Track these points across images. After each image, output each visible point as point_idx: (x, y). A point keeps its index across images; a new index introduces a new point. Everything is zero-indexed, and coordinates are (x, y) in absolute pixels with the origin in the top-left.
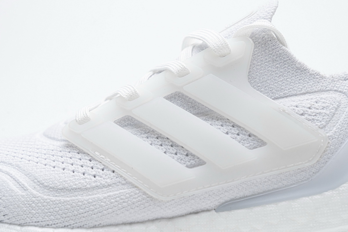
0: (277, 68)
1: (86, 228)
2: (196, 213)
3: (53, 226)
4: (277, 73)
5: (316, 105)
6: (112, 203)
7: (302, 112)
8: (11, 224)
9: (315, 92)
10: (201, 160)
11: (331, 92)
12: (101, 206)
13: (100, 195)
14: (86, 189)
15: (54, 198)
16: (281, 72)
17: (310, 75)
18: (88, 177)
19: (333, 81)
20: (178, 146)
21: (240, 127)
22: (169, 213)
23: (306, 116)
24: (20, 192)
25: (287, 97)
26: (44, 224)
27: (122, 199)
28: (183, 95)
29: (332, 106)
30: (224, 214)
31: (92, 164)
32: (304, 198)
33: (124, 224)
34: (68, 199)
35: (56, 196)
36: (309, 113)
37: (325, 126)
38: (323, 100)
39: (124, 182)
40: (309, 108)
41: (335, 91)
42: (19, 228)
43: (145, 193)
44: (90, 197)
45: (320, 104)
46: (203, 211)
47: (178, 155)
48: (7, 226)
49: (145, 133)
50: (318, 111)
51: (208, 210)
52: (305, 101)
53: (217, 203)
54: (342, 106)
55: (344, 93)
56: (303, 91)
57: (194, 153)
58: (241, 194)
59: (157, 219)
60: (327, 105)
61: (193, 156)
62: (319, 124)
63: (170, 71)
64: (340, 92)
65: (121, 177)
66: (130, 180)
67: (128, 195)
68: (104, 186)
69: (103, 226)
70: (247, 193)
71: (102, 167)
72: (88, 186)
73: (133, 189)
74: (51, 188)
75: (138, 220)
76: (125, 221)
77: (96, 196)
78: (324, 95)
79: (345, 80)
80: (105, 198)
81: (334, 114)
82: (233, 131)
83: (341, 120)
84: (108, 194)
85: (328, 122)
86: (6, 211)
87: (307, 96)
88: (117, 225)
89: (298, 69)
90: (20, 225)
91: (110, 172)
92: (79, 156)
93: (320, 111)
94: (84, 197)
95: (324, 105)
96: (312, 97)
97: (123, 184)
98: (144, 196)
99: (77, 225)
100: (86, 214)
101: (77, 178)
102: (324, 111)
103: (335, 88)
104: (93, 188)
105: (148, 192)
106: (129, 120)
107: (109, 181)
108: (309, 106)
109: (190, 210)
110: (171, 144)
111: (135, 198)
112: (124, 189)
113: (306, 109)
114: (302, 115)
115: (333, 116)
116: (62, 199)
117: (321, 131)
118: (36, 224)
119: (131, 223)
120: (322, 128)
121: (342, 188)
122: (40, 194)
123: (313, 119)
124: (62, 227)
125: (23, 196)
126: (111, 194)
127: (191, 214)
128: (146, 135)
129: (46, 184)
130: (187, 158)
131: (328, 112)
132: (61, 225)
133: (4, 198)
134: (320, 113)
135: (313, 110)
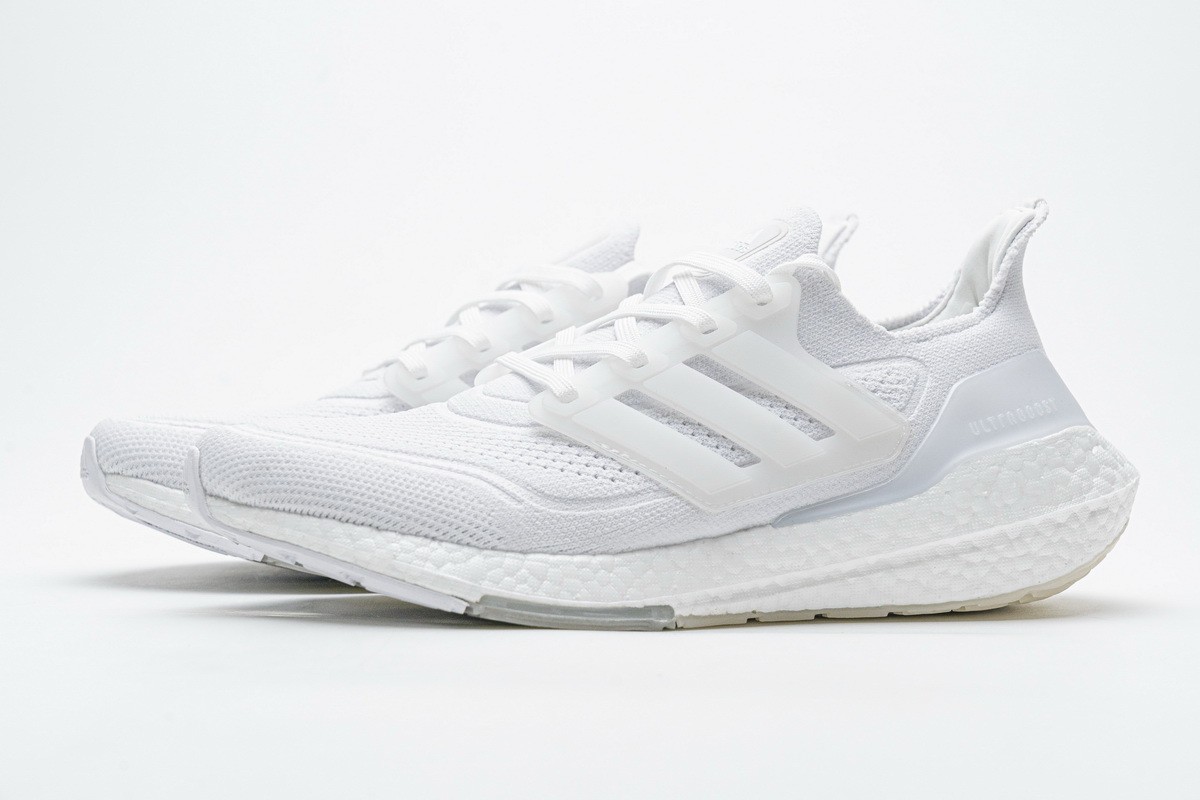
0: (831, 322)
1: (611, 554)
2: (746, 530)
3: (571, 552)
4: (831, 331)
5: (889, 378)
6: (646, 517)
7: (873, 388)
8: (507, 551)
9: (885, 359)
10: (752, 455)
11: (903, 359)
12: (633, 522)
13: (628, 507)
14: (608, 499)
15: (565, 513)
16: (836, 328)
17: (875, 333)
18: (604, 481)
20: (717, 436)
21: (796, 409)
22: (715, 530)
23: (880, 393)
24: (514, 505)
25: (846, 365)
26: (557, 549)
27: (659, 512)
28: (707, 360)
29: (909, 380)
30: (784, 531)
31: (601, 461)
32: (884, 507)
33: (659, 547)
34: (587, 513)
35: (567, 509)
36: (883, 389)
37: (904, 408)
38: (897, 371)
39: (656, 488)
40: (881, 382)
41: (908, 357)
42: (521, 556)
43: (688, 504)
44: (614, 510)
45: (893, 376)
46: (755, 527)
47: (722, 449)
48: (504, 554)
49: (663, 416)
50: (893, 387)
51: (761, 526)
52: (874, 372)
53: (774, 516)
54: (921, 379)
55: (921, 361)
56: (868, 357)
57: (742, 445)
58: (804, 503)
59: (698, 540)
60: (902, 377)
61: (742, 450)
62: (897, 404)
63: (687, 324)
64: (915, 359)
65: (651, 480)
66: (665, 484)
67: (665, 506)
68: (631, 495)
69: (633, 551)
70: (811, 501)
71: (619, 467)
72: (609, 494)
73: (672, 498)
74: (556, 497)
75: (677, 541)
76: (660, 543)
77: (623, 508)
78: (896, 364)
79: (919, 341)
80: (636, 510)
81: (913, 391)
82: (788, 415)
83: (922, 399)
84: (640, 505)
85: (907, 402)
86: (501, 533)
87: (872, 366)
88: (649, 549)
89: (859, 325)
90: (521, 552)
91: (633, 474)
92: (574, 450)
93: (895, 386)
94: (608, 511)
95: (898, 378)
96: (880, 366)
97: (655, 491)
98: (688, 507)
99: (601, 550)
100: (613, 534)
101: (591, 482)
102: (900, 386)
103: (908, 354)
104: (617, 497)
105: (693, 501)
106: (633, 396)
107: (636, 486)
108: (881, 379)
109: (740, 525)
110: (707, 432)
111: (676, 510)
112: (658, 498)
113: (878, 384)
114: (874, 391)
115: (912, 394)
116: (577, 514)
117: (900, 415)
118: (545, 550)
119: (666, 546)
120: (901, 411)
121: (931, 491)
122: (543, 508)
123: (889, 398)
124: (581, 554)
125: (520, 511)
126: (642, 504)
127: (740, 531)
128: (666, 420)
129: (548, 493)
130: (734, 454)
131: (906, 388)
132: (580, 551)
133: (492, 514)
134: (896, 390)
135: (887, 385)
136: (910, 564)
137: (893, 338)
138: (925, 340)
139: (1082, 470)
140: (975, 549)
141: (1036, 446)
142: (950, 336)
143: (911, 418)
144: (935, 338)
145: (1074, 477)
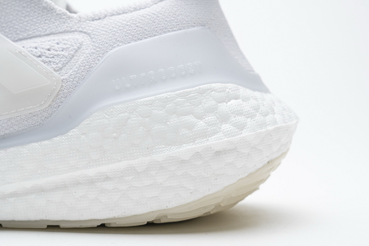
0: (24, 7)
4: (23, 13)
5: (57, 47)
7: (40, 53)
9: (60, 33)
11: (76, 33)
16: (28, 12)
17: (57, 14)
19: (80, 21)
23: (43, 58)
25: (30, 38)
29: (72, 48)
32: (33, 144)
36: (47, 55)
37: (61, 69)
38: (65, 42)
40: (49, 50)
41: (81, 32)
45: (60, 45)
50: (56, 53)
52: (43, 43)
54: (83, 47)
55: (88, 34)
56: (48, 32)
60: (67, 46)
62: (55, 66)
64: (85, 33)
78: (66, 37)
79: (93, 20)
81: (73, 56)
83: (79, 62)
85: (64, 65)
89: (45, 8)
93: (58, 52)
95: (64, 46)
96: (54, 38)
102: (63, 53)
103: (80, 29)
108: (48, 47)
113: (45, 51)
114: (40, 56)
115: (71, 58)
117: (56, 74)
120: (58, 71)
121: (71, 133)
123: (50, 62)
131: (66, 54)
134: (58, 55)
135: (52, 52)
136: (57, 188)
137: (72, 18)
138: (99, 19)
139: (211, 118)
140: (107, 178)
141: (167, 98)
142: (120, 16)
143: (66, 77)
144: (107, 18)
145: (201, 123)
